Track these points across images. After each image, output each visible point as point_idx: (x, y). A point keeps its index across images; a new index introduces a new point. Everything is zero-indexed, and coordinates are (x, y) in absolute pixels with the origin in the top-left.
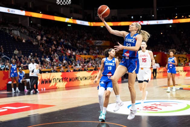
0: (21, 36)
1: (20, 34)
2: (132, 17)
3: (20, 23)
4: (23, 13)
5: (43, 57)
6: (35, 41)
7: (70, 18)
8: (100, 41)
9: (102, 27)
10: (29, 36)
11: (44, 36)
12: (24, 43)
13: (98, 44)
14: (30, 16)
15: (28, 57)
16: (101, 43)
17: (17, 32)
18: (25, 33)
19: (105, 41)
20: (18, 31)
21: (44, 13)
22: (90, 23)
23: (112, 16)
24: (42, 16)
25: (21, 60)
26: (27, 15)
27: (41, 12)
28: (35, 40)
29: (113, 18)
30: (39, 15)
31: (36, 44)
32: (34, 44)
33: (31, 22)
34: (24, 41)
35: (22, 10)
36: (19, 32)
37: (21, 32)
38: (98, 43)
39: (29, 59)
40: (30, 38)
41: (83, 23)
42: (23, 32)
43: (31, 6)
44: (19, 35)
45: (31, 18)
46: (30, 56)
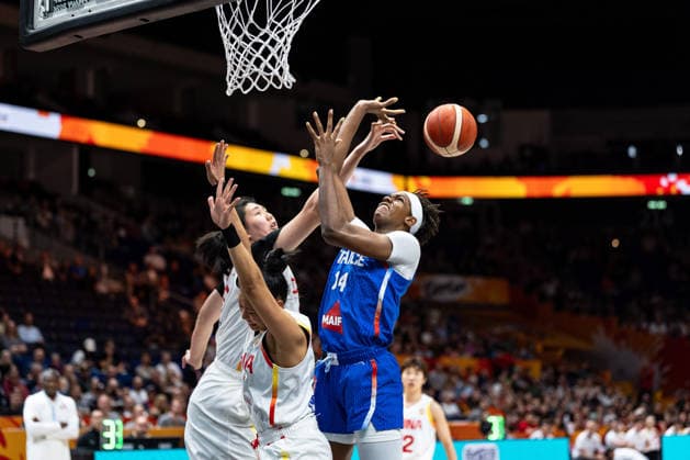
0: (33, 245)
1: (32, 238)
2: (632, 152)
3: (31, 176)
4: (48, 125)
5: (146, 358)
6: (111, 276)
7: (294, 153)
8: (457, 280)
9: (467, 201)
10: (76, 244)
11: (154, 249)
12: (47, 281)
13: (446, 297)
14: (83, 138)
15: (67, 358)
16: (458, 288)
17: (16, 225)
18: (53, 230)
19: (479, 281)
20: (21, 222)
21: (159, 125)
22: (400, 180)
23: (522, 148)
24: (150, 141)
25: (30, 377)
26: (69, 135)
27: (142, 123)
28: (105, 269)
29: (528, 153)
30: (132, 139)
31: (110, 292)
32: (102, 288)
33: (92, 173)
34: (48, 273)
35: (44, 109)
36: (27, 224)
37: (34, 226)
38: (441, 288)
39: (69, 368)
40: (79, 259)
41: (365, 181)
42: (44, 223)
43: (90, 90)
44: (25, 243)
45: (89, 150)
46: (79, 356)
